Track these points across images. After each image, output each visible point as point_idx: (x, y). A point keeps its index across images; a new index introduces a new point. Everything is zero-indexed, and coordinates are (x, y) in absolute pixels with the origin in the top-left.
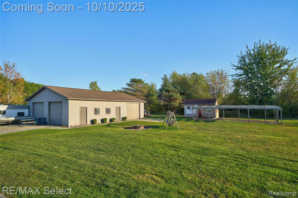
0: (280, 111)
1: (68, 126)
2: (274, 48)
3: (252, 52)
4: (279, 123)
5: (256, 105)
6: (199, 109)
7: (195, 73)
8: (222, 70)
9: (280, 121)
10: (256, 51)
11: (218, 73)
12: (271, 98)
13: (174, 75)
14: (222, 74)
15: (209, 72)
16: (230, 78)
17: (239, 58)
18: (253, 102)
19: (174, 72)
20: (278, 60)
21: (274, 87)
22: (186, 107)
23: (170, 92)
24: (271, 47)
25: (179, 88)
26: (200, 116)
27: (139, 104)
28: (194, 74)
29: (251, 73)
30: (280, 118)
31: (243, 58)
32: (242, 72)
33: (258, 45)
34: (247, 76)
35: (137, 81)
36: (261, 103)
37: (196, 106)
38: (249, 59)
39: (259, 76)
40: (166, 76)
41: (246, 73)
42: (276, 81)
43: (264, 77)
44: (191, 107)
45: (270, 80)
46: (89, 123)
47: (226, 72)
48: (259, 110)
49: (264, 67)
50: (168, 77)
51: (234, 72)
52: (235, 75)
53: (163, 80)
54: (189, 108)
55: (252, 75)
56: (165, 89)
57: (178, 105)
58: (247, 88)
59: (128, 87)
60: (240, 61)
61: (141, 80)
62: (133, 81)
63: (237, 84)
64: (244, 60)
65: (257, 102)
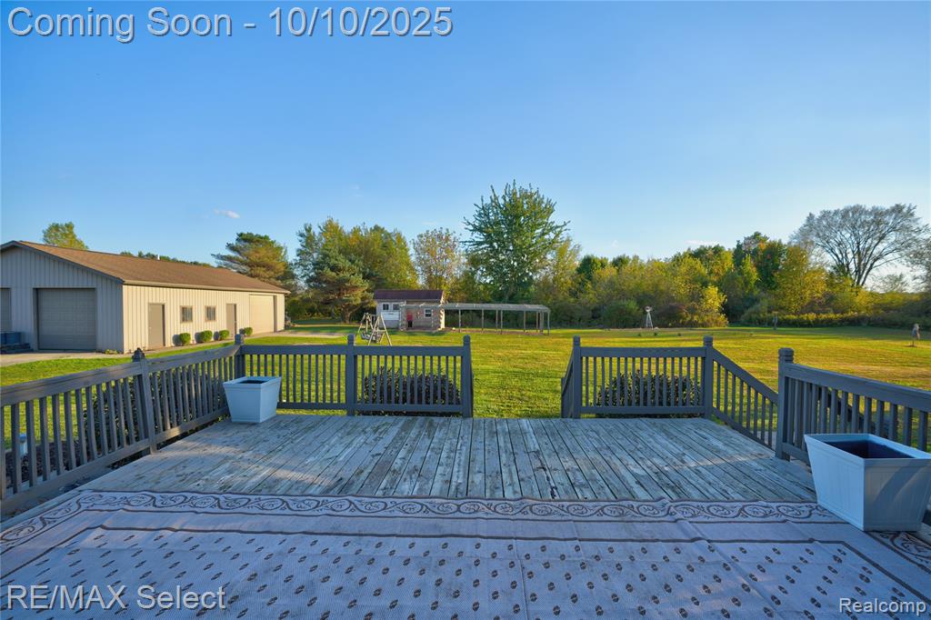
0: (546, 315)
1: (121, 351)
2: (536, 199)
3: (501, 201)
4: (545, 335)
5: (504, 303)
6: (408, 309)
7: (379, 228)
8: (447, 230)
9: (545, 331)
10: (507, 199)
11: (440, 237)
12: (528, 292)
13: (331, 229)
14: (447, 239)
15: (424, 232)
16: (461, 249)
17: (478, 209)
18: (499, 298)
19: (330, 221)
20: (540, 221)
21: (534, 271)
22: (379, 305)
23: (340, 270)
24: (531, 196)
25: (361, 263)
26: (410, 324)
27: (275, 297)
28: (377, 228)
29: (497, 241)
30: (546, 327)
31: (484, 211)
32: (482, 237)
33: (512, 188)
34: (491, 246)
35: (258, 241)
36: (512, 300)
37: (403, 304)
38: (496, 214)
39: (511, 248)
40: (310, 228)
41: (489, 240)
42: (538, 261)
43: (518, 251)
44: (391, 305)
45: (527, 258)
46: (170, 343)
47: (457, 235)
48: (510, 311)
49: (519, 233)
50: (316, 231)
51: (467, 236)
52: (470, 242)
53: (301, 238)
54: (386, 308)
55: (499, 246)
56: (329, 264)
57: (359, 301)
58: (490, 270)
59: (232, 254)
60: (480, 215)
61: (266, 237)
62: (245, 239)
63: (474, 261)
64: (487, 215)
65: (507, 298)
